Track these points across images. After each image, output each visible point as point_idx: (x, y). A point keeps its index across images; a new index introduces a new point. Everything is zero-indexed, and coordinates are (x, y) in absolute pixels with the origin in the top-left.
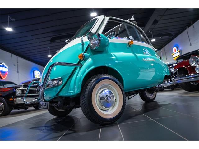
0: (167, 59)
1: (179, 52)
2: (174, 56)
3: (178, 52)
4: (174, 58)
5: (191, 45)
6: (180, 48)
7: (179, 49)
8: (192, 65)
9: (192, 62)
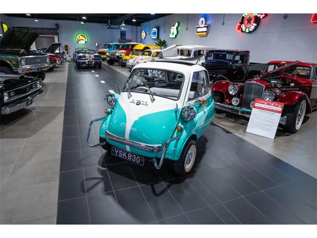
0: (187, 29)
1: (207, 27)
2: (199, 30)
3: (204, 27)
4: (197, 32)
5: (223, 24)
6: (209, 22)
7: (207, 23)
8: (231, 93)
9: (231, 90)
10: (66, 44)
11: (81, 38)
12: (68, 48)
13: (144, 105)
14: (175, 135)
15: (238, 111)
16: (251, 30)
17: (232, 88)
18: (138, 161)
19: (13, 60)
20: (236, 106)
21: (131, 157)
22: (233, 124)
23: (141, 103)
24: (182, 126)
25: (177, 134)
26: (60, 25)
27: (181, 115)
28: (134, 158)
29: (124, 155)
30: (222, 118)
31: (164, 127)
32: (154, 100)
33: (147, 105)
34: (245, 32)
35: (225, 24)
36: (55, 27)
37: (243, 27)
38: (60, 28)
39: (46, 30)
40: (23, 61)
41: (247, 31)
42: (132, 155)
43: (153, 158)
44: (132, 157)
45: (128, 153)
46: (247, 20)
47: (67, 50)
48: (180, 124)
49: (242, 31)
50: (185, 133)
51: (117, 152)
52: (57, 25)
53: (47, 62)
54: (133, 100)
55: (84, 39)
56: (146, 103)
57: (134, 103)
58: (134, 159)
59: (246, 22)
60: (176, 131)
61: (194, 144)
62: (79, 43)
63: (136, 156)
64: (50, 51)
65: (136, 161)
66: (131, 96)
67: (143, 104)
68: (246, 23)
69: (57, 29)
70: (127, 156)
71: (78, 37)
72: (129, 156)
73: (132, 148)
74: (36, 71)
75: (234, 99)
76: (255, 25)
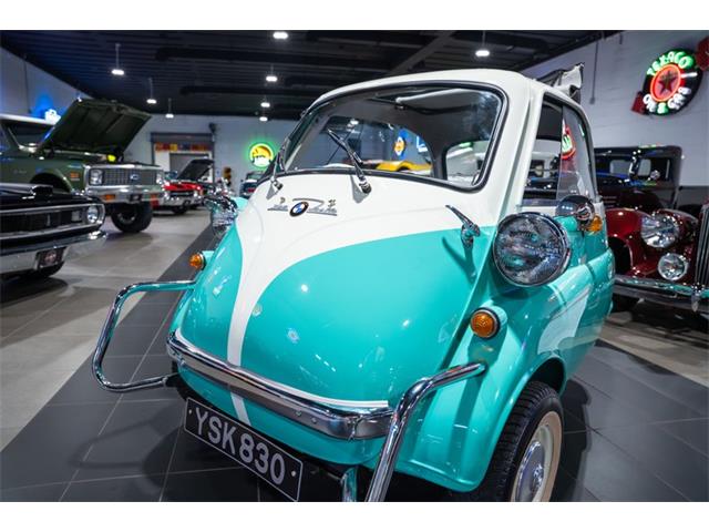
5: (593, 101)
8: (650, 242)
9: (652, 232)
10: (229, 166)
11: (261, 152)
12: (232, 174)
13: (321, 212)
14: (461, 357)
15: (687, 299)
16: (672, 106)
17: (657, 224)
18: (278, 475)
19: (75, 171)
20: (677, 282)
21: (250, 449)
22: (668, 345)
23: (312, 205)
24: (501, 313)
25: (470, 349)
26: (217, 127)
27: (492, 255)
28: (264, 458)
29: (228, 436)
30: (620, 325)
31: (406, 323)
32: (367, 190)
33: (332, 212)
34: (656, 113)
35: (597, 102)
36: (208, 131)
37: (649, 101)
38: (218, 133)
39: (189, 137)
40: (96, 174)
41: (662, 109)
42: (257, 441)
43: (346, 467)
44: (257, 453)
45: (241, 429)
46: (660, 82)
47: (229, 177)
48: (488, 303)
49: (646, 112)
50: (511, 349)
51: (201, 420)
52: (212, 127)
53: (156, 184)
54: (283, 200)
55: (266, 153)
56: (332, 202)
57: (285, 209)
58: (262, 464)
59: (658, 87)
60: (470, 333)
61: (553, 408)
62: (256, 163)
63: (272, 452)
64: (189, 175)
65: (268, 475)
66: (280, 187)
67: (316, 211)
68: (657, 92)
69: (210, 135)
70: (238, 444)
71: (253, 150)
72: (244, 446)
73: (257, 410)
74: (127, 201)
75: (667, 259)
76: (685, 91)
